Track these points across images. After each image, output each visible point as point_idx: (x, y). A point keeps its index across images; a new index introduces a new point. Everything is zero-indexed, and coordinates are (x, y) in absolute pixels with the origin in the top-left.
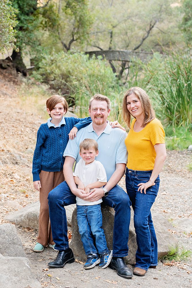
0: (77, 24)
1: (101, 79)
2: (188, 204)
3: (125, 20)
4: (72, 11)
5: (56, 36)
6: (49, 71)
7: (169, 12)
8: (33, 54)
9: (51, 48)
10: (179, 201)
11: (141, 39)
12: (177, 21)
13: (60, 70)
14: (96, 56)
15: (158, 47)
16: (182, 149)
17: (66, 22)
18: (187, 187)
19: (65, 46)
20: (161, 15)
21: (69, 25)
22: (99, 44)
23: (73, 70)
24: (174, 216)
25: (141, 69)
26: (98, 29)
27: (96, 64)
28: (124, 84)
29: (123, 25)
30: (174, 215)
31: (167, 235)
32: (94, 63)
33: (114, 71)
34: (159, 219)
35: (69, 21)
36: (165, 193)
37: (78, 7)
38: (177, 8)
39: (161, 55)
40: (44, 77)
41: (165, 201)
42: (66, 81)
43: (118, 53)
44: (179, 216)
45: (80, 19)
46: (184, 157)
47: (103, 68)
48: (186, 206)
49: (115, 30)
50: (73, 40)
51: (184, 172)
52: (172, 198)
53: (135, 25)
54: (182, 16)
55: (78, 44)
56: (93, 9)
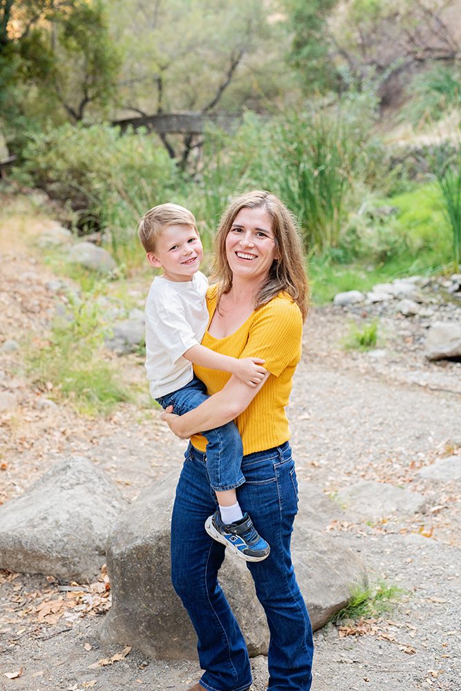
0: (90, 67)
1: (148, 172)
2: (359, 438)
3: (184, 55)
4: (79, 43)
5: (52, 94)
6: (43, 166)
7: (265, 33)
8: (11, 133)
9: (45, 119)
10: (340, 434)
11: (217, 88)
12: (280, 49)
13: (66, 161)
14: (135, 127)
15: (249, 101)
16: (322, 303)
17: (68, 65)
18: (351, 395)
19: (71, 112)
20: (250, 40)
21: (75, 71)
22: (137, 104)
23: (91, 160)
24: (335, 472)
25: (223, 146)
26: (133, 74)
27: (136, 143)
28: (193, 176)
29: (180, 64)
30: (335, 470)
31: (340, 557)
32: (131, 142)
33: (172, 154)
34: (310, 496)
35: (76, 62)
36: (306, 416)
37: (89, 33)
38: (280, 23)
39: (259, 117)
40: (37, 177)
41: (311, 437)
42: (81, 183)
43: (175, 119)
44: (347, 472)
45: (96, 58)
46: (329, 321)
47: (150, 151)
48: (356, 443)
49: (166, 75)
50: (86, 100)
51: (335, 356)
52: (323, 426)
53: (203, 62)
54: (291, 38)
55: (97, 106)
56: (119, 35)
